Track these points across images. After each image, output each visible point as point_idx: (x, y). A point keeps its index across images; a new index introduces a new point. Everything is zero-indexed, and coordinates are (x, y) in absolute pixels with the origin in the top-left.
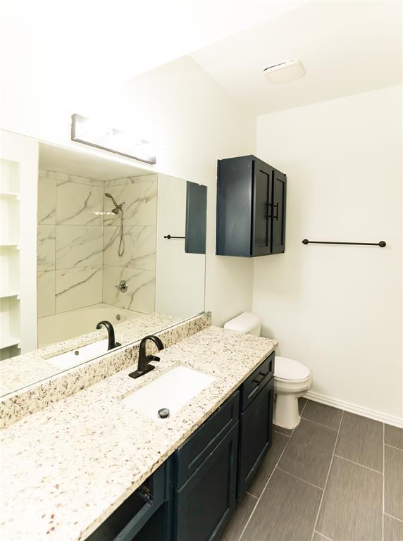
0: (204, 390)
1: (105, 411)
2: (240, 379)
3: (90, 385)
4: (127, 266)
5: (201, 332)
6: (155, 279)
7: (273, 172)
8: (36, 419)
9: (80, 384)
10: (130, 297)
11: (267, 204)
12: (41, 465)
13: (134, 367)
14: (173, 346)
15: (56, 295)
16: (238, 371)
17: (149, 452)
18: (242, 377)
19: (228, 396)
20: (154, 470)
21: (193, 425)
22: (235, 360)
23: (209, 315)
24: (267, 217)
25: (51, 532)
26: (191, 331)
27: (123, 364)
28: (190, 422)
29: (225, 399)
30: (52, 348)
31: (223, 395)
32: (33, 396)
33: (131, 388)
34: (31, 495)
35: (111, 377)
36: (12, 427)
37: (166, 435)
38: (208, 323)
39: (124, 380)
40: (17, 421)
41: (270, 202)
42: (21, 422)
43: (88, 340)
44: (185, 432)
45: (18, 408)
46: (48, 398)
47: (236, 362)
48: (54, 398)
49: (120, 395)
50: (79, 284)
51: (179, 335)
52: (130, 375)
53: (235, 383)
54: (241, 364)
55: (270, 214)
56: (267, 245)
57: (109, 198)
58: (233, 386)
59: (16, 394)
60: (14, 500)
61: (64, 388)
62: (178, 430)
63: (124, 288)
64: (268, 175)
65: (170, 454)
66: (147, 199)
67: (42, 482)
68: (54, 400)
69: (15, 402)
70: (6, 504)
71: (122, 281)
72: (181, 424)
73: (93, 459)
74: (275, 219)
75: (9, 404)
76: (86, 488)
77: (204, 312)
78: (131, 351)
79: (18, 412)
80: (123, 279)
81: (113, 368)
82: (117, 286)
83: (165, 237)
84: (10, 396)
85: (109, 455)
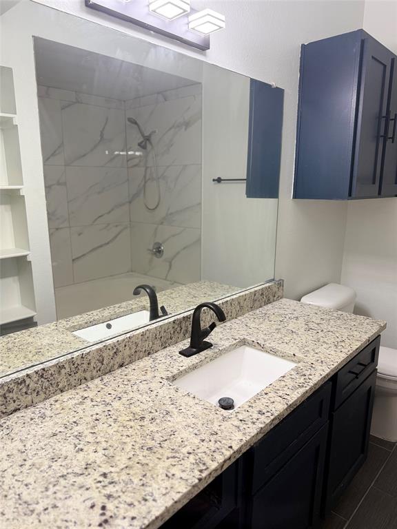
0: (284, 377)
1: (155, 393)
2: (333, 367)
3: (131, 362)
4: (162, 223)
5: (270, 306)
6: (199, 240)
7: (393, 60)
8: (69, 398)
9: (118, 360)
10: (168, 264)
11: (379, 117)
12: (82, 450)
13: (186, 344)
14: (233, 321)
15: (73, 260)
16: (330, 356)
17: (218, 445)
18: (336, 364)
19: (317, 387)
20: (225, 468)
21: (272, 417)
22: (324, 342)
23: (280, 284)
24: (377, 138)
25: (104, 524)
26: (257, 303)
27: (171, 338)
28: (269, 414)
29: (314, 390)
30: (78, 319)
31: (311, 384)
32: (63, 371)
33: (184, 368)
34: (75, 482)
35: (156, 354)
36: (41, 405)
37: (238, 427)
38: (280, 294)
39: (174, 358)
40: (46, 399)
41: (384, 114)
42: (52, 400)
43: (122, 310)
44: (262, 426)
45: (46, 384)
46: (80, 374)
47: (325, 346)
48: (88, 375)
49: (170, 375)
50: (101, 246)
51: (241, 308)
52: (180, 353)
53: (327, 371)
54: (333, 348)
55: (382, 133)
56: (374, 183)
57: (133, 125)
58: (324, 374)
59: (42, 366)
60: (54, 485)
61: (100, 364)
62: (254, 423)
63: (159, 252)
64: (385, 66)
65: (244, 450)
66: (187, 124)
67: (86, 468)
68: (89, 378)
69: (42, 376)
70: (47, 489)
71: (155, 244)
72: (255, 416)
73: (145, 448)
74: (389, 142)
75: (35, 378)
76: (141, 480)
77: (273, 280)
78: (181, 322)
79: (46, 389)
80: (157, 241)
81: (158, 342)
82: (149, 250)
83: (214, 180)
84: (36, 369)
85: (165, 445)
